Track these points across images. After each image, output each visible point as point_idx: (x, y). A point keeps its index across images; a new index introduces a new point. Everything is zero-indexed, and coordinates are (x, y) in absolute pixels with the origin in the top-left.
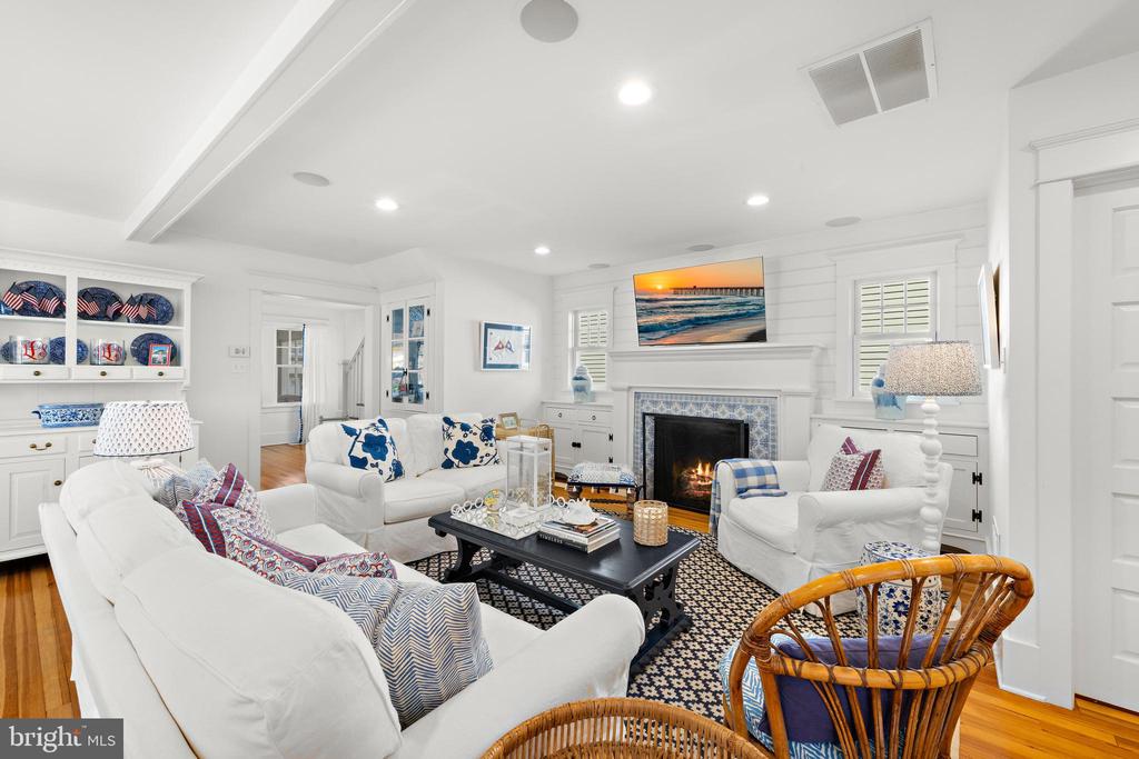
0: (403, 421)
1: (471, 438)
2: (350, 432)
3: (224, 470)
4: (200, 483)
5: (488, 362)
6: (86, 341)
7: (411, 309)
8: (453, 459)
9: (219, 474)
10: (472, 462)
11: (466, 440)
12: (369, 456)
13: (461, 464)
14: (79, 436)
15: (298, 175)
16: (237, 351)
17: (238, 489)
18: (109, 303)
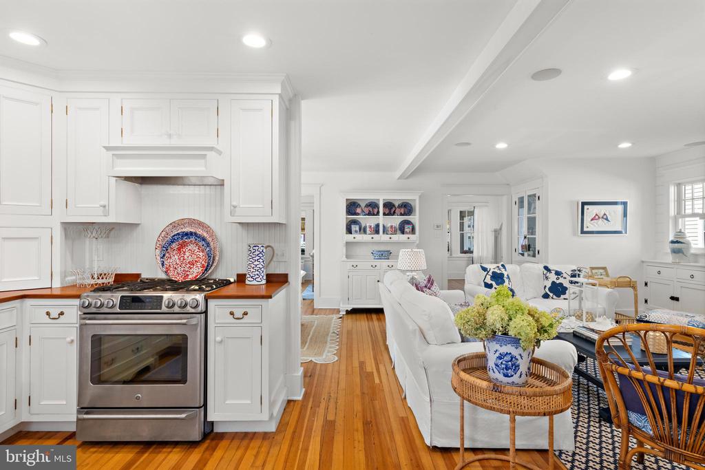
0: (518, 267)
1: (561, 280)
2: (484, 269)
3: (428, 276)
4: (421, 281)
5: (585, 229)
6: (385, 225)
7: (529, 196)
8: (549, 293)
9: (426, 278)
10: (562, 296)
11: (558, 282)
12: (494, 283)
13: (554, 297)
14: (384, 263)
15: (457, 145)
16: (438, 227)
17: (432, 284)
18: (392, 208)
